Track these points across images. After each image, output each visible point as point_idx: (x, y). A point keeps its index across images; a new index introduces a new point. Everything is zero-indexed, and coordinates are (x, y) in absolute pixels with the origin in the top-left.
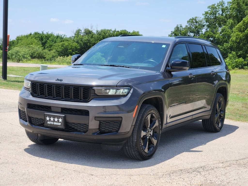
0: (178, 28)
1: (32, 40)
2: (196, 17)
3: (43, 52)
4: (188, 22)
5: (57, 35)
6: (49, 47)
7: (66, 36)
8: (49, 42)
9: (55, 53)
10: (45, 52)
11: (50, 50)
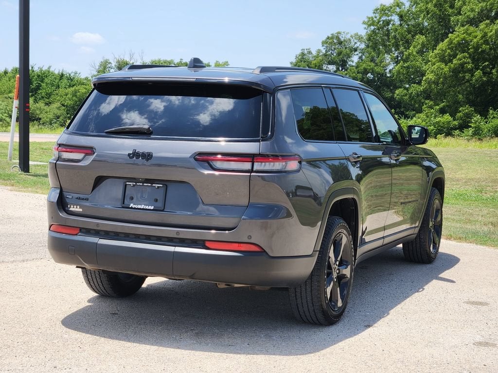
0: (303, 54)
1: (11, 84)
2: (339, 33)
3: (34, 107)
4: (324, 43)
5: (61, 72)
6: (46, 98)
7: (80, 73)
8: (45, 87)
9: (59, 108)
10: (39, 107)
11: (47, 104)
